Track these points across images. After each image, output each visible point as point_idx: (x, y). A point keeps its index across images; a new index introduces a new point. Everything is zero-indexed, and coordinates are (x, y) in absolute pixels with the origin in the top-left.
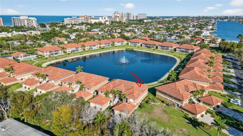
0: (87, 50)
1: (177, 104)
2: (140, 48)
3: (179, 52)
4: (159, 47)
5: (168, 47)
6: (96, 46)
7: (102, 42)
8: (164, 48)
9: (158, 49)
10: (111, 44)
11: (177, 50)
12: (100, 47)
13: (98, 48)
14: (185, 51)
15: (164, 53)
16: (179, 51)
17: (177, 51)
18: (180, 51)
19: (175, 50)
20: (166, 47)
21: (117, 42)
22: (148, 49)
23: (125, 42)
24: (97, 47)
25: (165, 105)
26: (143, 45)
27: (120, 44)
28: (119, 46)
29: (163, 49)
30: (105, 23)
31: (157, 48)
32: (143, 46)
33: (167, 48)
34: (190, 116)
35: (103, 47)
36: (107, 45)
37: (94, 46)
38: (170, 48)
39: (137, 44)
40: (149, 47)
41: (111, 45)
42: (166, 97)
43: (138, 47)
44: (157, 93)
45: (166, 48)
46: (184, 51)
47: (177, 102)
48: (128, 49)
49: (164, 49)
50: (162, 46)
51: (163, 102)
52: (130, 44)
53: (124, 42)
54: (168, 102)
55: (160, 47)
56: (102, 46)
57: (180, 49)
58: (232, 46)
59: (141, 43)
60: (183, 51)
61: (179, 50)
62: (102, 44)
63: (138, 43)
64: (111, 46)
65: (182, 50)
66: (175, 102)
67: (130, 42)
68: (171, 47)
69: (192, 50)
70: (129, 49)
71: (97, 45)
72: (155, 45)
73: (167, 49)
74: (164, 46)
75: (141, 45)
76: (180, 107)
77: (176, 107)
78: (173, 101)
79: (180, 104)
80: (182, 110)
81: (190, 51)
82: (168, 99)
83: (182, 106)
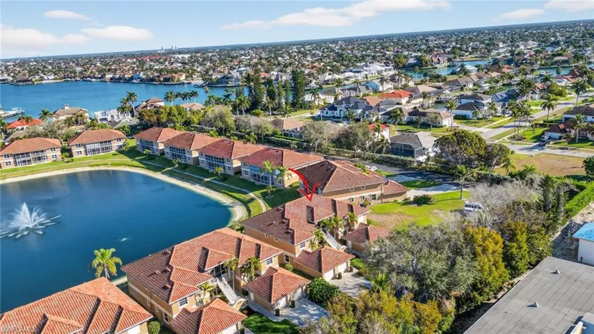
1: (373, 195)
3: (83, 155)
5: (42, 151)
8: (27, 159)
9: (4, 167)
11: (73, 151)
14: (103, 149)
16: (83, 153)
17: (76, 156)
18: (86, 151)
20: (32, 153)
29: (24, 161)
33: (40, 155)
38: (49, 154)
42: (349, 197)
45: (36, 156)
46: (98, 150)
49: (29, 161)
50: (15, 156)
55: (11, 160)
57: (84, 146)
60: (94, 150)
61: (82, 149)
65: (89, 147)
68: (53, 149)
69: (119, 139)
73: (39, 159)
74: (28, 153)
76: (379, 199)
77: (373, 202)
78: (363, 195)
79: (377, 192)
80: (384, 200)
81: (115, 145)
82: (353, 199)
83: (381, 194)
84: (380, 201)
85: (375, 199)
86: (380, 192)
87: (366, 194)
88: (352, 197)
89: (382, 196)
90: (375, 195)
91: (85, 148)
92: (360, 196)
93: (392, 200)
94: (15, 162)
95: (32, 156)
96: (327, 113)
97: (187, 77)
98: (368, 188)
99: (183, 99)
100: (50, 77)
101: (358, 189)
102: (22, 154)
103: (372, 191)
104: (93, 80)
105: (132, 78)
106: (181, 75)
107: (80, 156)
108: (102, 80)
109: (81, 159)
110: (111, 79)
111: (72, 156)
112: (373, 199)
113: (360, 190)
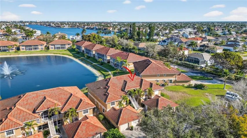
1: (170, 80)
4: (21, 48)
5: (37, 45)
8: (30, 48)
9: (22, 50)
11: (50, 47)
14: (62, 48)
16: (53, 48)
18: (55, 48)
19: (47, 48)
20: (33, 46)
22: (4, 53)
29: (29, 49)
31: (18, 49)
33: (36, 47)
34: (186, 85)
38: (40, 47)
40: (5, 51)
42: (156, 79)
46: (59, 48)
49: (31, 49)
50: (26, 46)
55: (24, 48)
57: (54, 45)
60: (58, 48)
61: (53, 47)
65: (56, 46)
66: (168, 79)
68: (41, 45)
69: (69, 44)
72: (15, 45)
73: (36, 49)
74: (31, 46)
76: (173, 82)
77: (170, 84)
78: (164, 79)
79: (173, 79)
80: (176, 84)
81: (67, 46)
82: (158, 81)
83: (175, 80)
84: (174, 84)
85: (171, 82)
86: (175, 79)
87: (166, 79)
88: (158, 80)
89: (176, 82)
90: (171, 80)
91: (54, 46)
92: (162, 79)
93: (181, 84)
94: (26, 49)
95: (32, 47)
96: (162, 43)
97: (113, 29)
98: (168, 75)
99: (105, 34)
101: (162, 76)
102: (29, 46)
103: (171, 78)
104: (81, 28)
105: (93, 28)
106: (111, 28)
107: (52, 49)
110: (87, 28)
111: (49, 49)
112: (170, 82)
113: (163, 76)
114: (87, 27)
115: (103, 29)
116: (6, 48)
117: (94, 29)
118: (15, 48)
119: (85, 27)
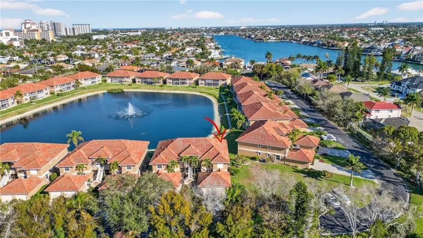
0: (27, 102)
1: (277, 156)
2: (134, 85)
3: (203, 85)
4: (168, 81)
5: (185, 79)
6: (45, 92)
7: (55, 83)
8: (178, 82)
9: (168, 84)
10: (72, 84)
11: (199, 82)
12: (52, 93)
13: (49, 95)
14: (214, 84)
15: (180, 90)
16: (204, 84)
17: (200, 85)
18: (205, 83)
19: (197, 83)
20: (180, 79)
21: (83, 80)
22: (149, 86)
23: (99, 79)
24: (47, 94)
25: (258, 162)
26: (137, 80)
27: (88, 83)
28: (89, 87)
29: (176, 83)
30: (11, 46)
31: (165, 82)
32: (139, 82)
33: (184, 81)
34: (300, 167)
35: (60, 92)
36: (66, 86)
37: (40, 91)
38: (188, 81)
39: (125, 79)
40: (151, 83)
41: (73, 86)
42: (256, 151)
43: (129, 85)
44: (239, 148)
45: (182, 81)
46: (211, 84)
47: (276, 152)
48: (112, 90)
49: (178, 83)
50: (173, 79)
51: (254, 159)
52: (109, 80)
53: (97, 79)
54: (260, 157)
55: (171, 81)
56: (57, 90)
57: (205, 80)
58: (270, 69)
59: (134, 77)
60: (209, 84)
61: (203, 82)
62: (55, 87)
63: (128, 77)
64: (72, 89)
65: (207, 81)
66: (274, 153)
67: (109, 77)
68: (190, 79)
69: (223, 80)
70: (115, 90)
71: (46, 89)
72: (162, 77)
73: (183, 83)
75: (134, 81)
76: (282, 160)
77: (276, 161)
78: (268, 153)
79: (281, 155)
80: (286, 163)
81: (221, 83)
82: (259, 153)
83: (285, 157)
84: (283, 162)
85: (279, 159)
86: (283, 155)
87: (271, 153)
88: (259, 151)
89: (284, 159)
90: (279, 156)
92: (265, 152)
94: (173, 83)
96: (394, 87)
97: (349, 45)
98: (273, 148)
99: (308, 60)
100: (275, 38)
101: (264, 147)
102: (176, 79)
103: (278, 153)
104: (294, 42)
105: (314, 43)
107: (202, 86)
108: (299, 42)
109: (203, 87)
110: (304, 42)
111: (198, 85)
112: (277, 158)
113: (266, 148)
114: (305, 40)
115: (329, 46)
116: (152, 81)
117: (315, 45)
118: (161, 81)
119: (301, 39)
